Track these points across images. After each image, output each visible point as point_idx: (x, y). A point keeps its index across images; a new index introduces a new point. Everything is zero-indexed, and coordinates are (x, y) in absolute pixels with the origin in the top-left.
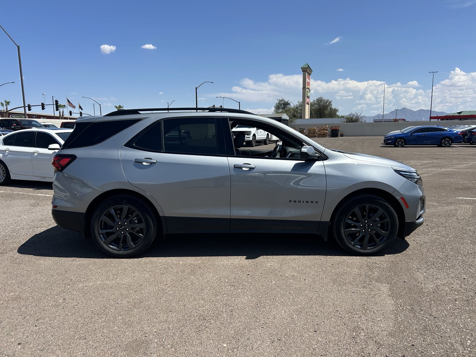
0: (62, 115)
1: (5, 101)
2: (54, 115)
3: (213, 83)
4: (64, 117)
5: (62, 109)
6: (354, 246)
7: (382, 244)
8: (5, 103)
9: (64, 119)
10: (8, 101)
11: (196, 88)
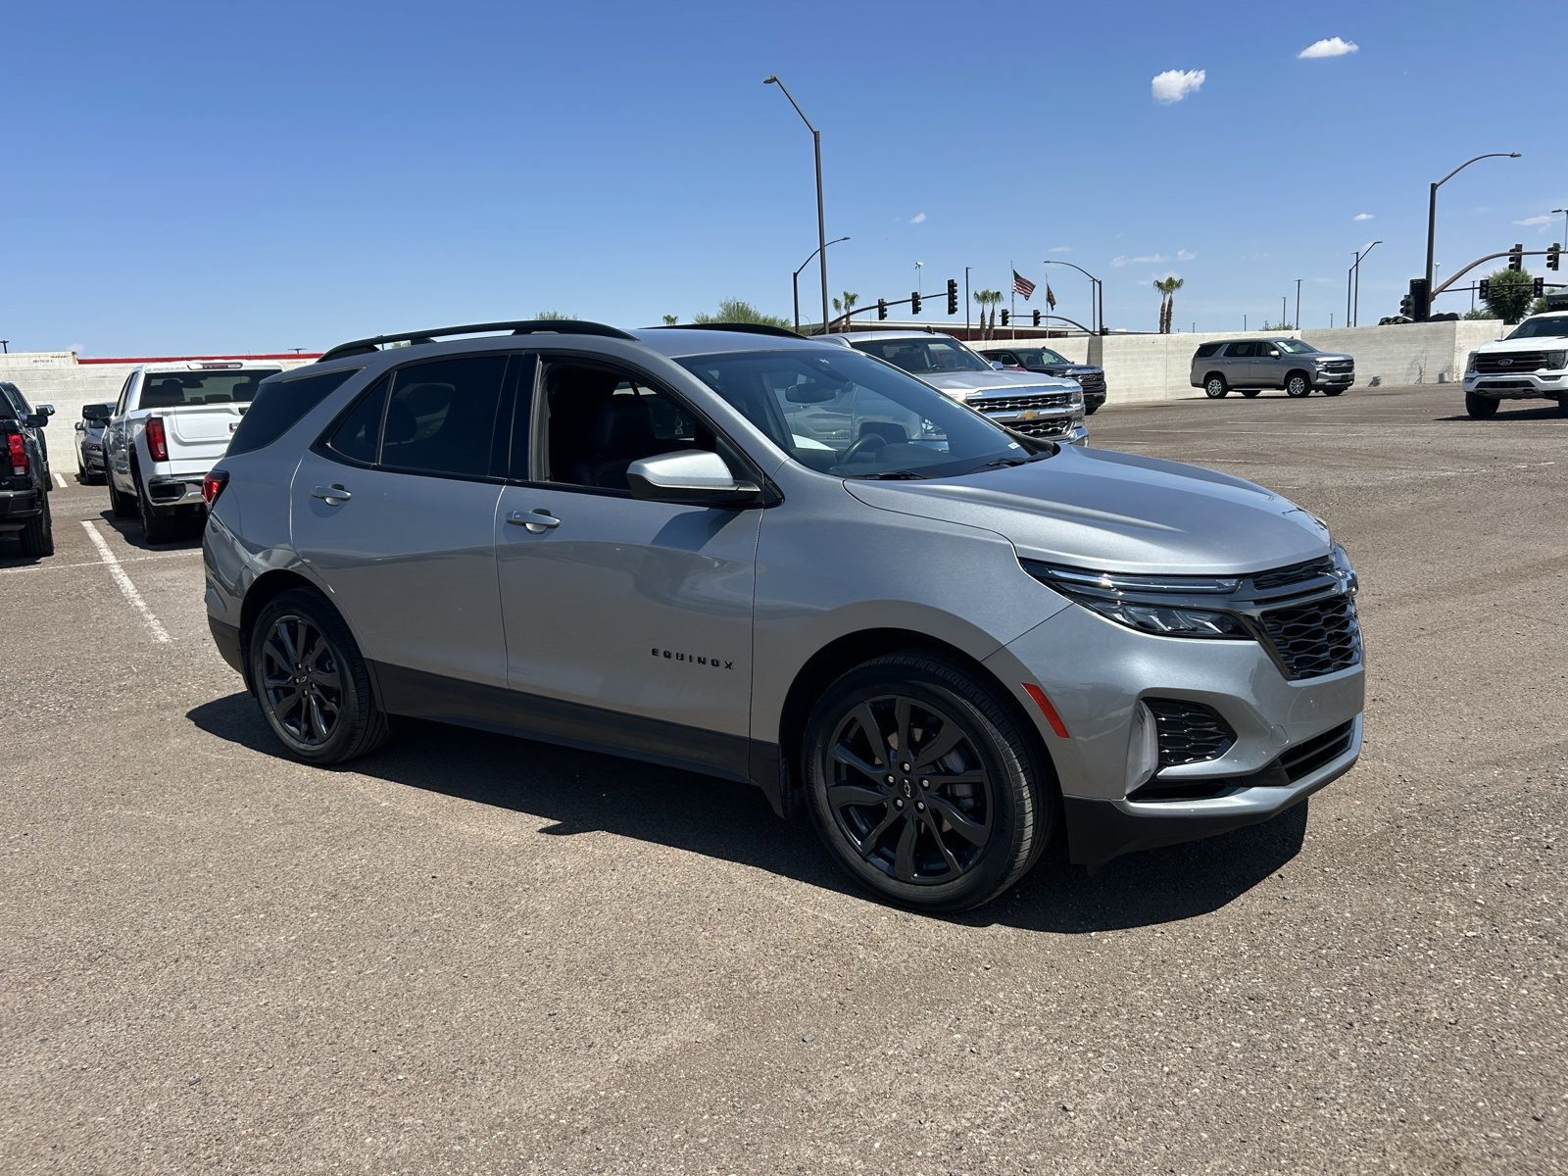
0: (987, 323)
1: (846, 294)
2: (968, 325)
3: (1519, 155)
4: (996, 331)
5: (991, 304)
6: (864, 858)
7: (965, 873)
8: (843, 298)
9: (995, 339)
10: (851, 293)
11: (1434, 187)
